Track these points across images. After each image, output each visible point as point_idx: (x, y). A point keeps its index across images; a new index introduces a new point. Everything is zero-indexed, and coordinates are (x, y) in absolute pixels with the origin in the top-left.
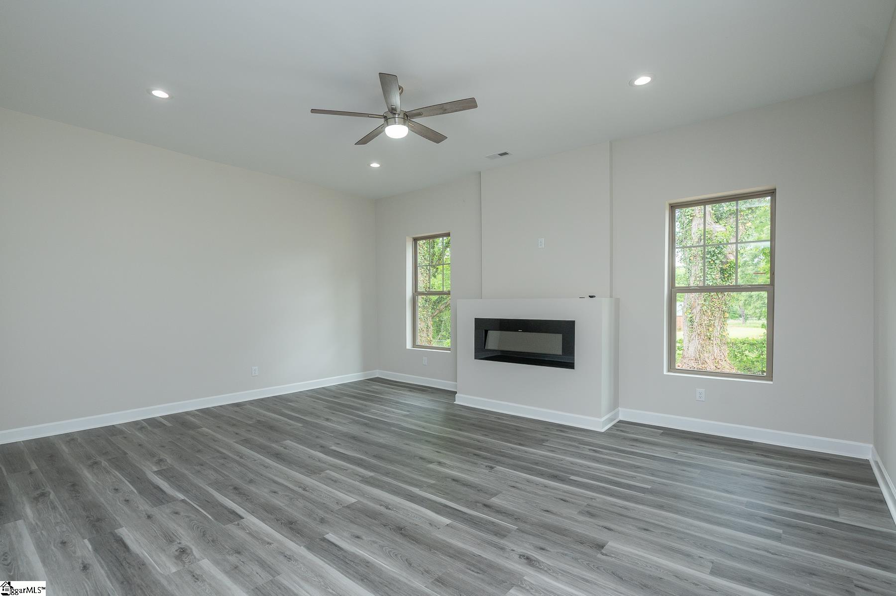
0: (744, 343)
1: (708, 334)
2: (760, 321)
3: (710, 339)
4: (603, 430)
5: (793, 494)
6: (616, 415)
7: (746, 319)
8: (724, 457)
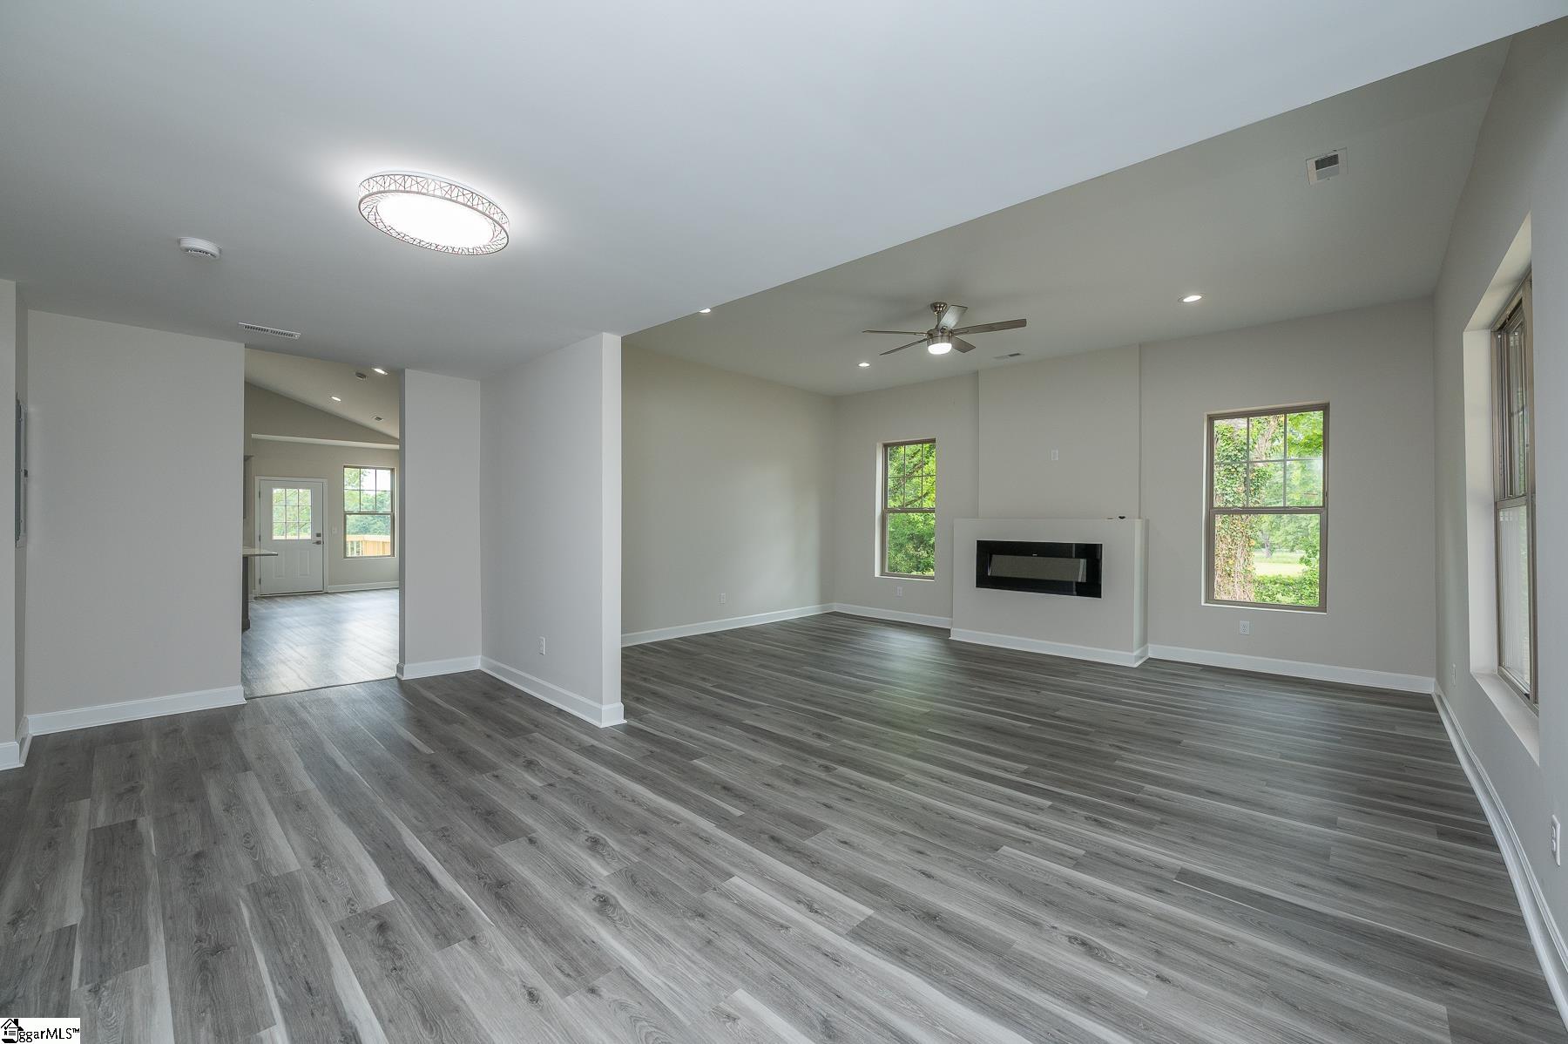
0: (1276, 583)
1: (1228, 569)
2: (1292, 554)
3: (1229, 575)
4: (1136, 665)
5: (1351, 716)
6: (1146, 651)
7: (1272, 551)
8: (1277, 690)
